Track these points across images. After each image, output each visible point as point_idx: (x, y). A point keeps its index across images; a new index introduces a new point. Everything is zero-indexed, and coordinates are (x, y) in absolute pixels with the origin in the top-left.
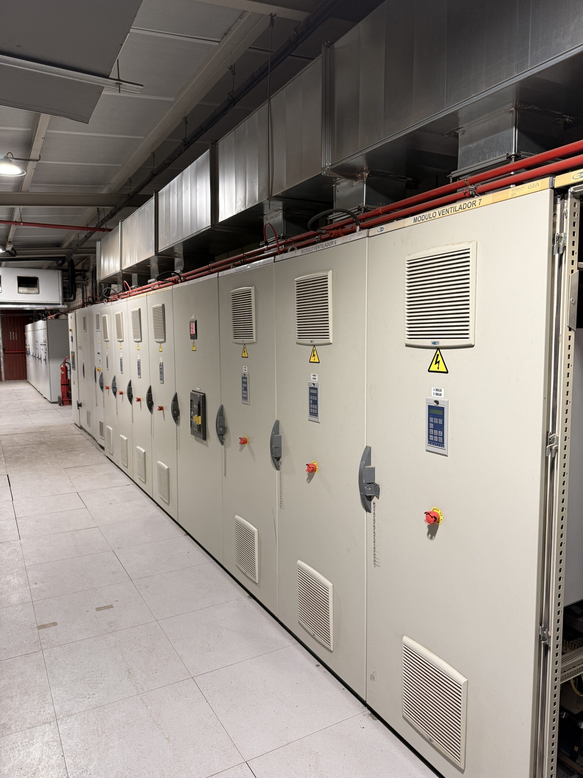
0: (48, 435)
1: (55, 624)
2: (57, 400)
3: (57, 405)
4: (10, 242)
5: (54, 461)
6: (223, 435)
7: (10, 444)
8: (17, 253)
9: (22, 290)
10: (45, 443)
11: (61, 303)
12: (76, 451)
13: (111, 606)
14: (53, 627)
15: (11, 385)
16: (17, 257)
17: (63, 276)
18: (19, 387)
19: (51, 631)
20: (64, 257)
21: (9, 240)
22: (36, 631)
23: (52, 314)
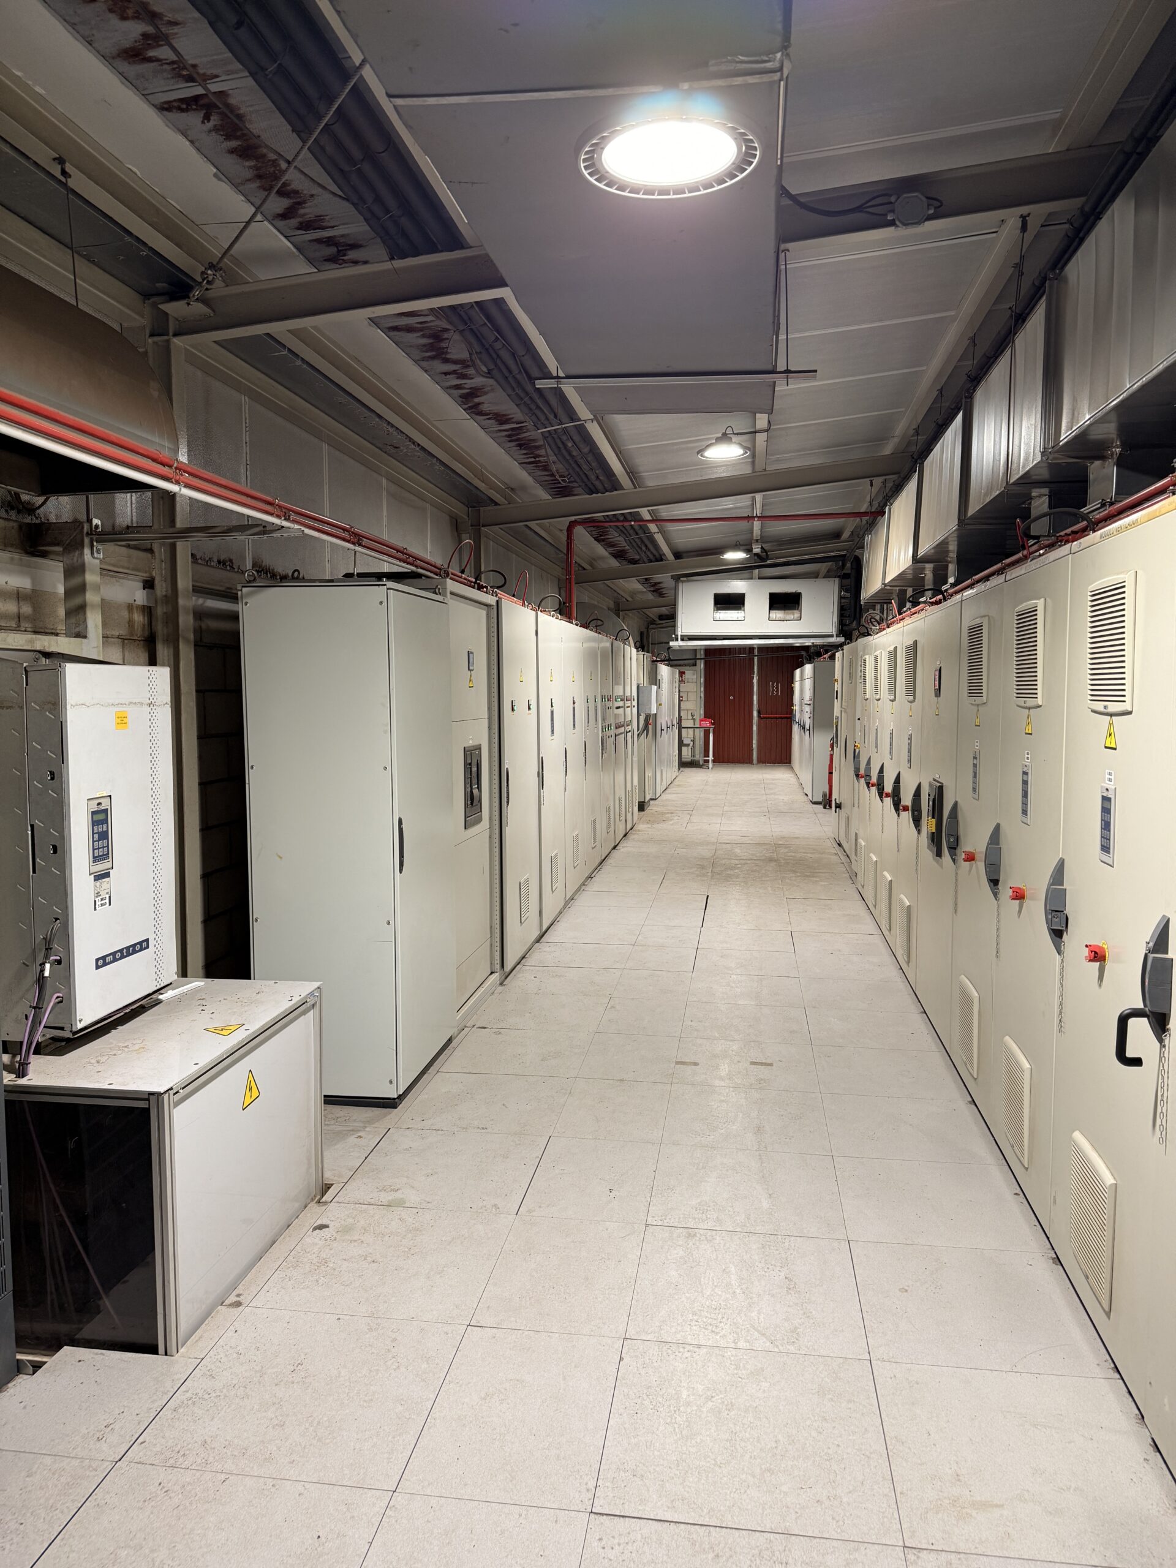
0: (786, 850)
1: (696, 1064)
2: (820, 799)
3: (821, 807)
4: (757, 541)
5: (778, 886)
6: (955, 849)
7: (727, 857)
8: (770, 557)
9: (776, 614)
10: (775, 861)
11: (835, 634)
12: (816, 877)
13: (771, 1065)
14: (693, 1067)
15: (764, 771)
16: (769, 562)
17: (842, 587)
18: (777, 775)
19: (689, 1069)
20: (845, 555)
21: (755, 538)
22: (673, 1065)
23: (827, 652)
